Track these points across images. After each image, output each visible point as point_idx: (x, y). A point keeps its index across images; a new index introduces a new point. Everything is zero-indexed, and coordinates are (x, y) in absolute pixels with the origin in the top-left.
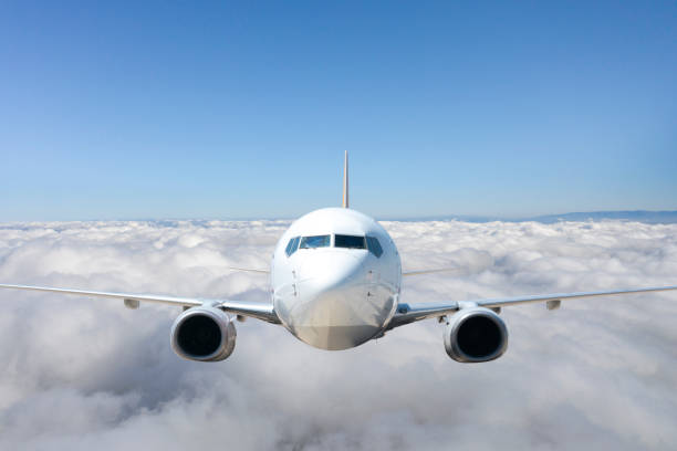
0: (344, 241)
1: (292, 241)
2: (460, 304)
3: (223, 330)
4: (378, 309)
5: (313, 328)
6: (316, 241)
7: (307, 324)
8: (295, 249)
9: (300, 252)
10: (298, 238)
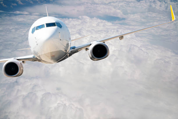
0: (49, 25)
1: (33, 29)
2: (91, 43)
3: (19, 66)
4: (65, 46)
5: (45, 54)
6: (41, 27)
7: (43, 53)
8: (34, 31)
9: (36, 31)
10: (35, 28)
